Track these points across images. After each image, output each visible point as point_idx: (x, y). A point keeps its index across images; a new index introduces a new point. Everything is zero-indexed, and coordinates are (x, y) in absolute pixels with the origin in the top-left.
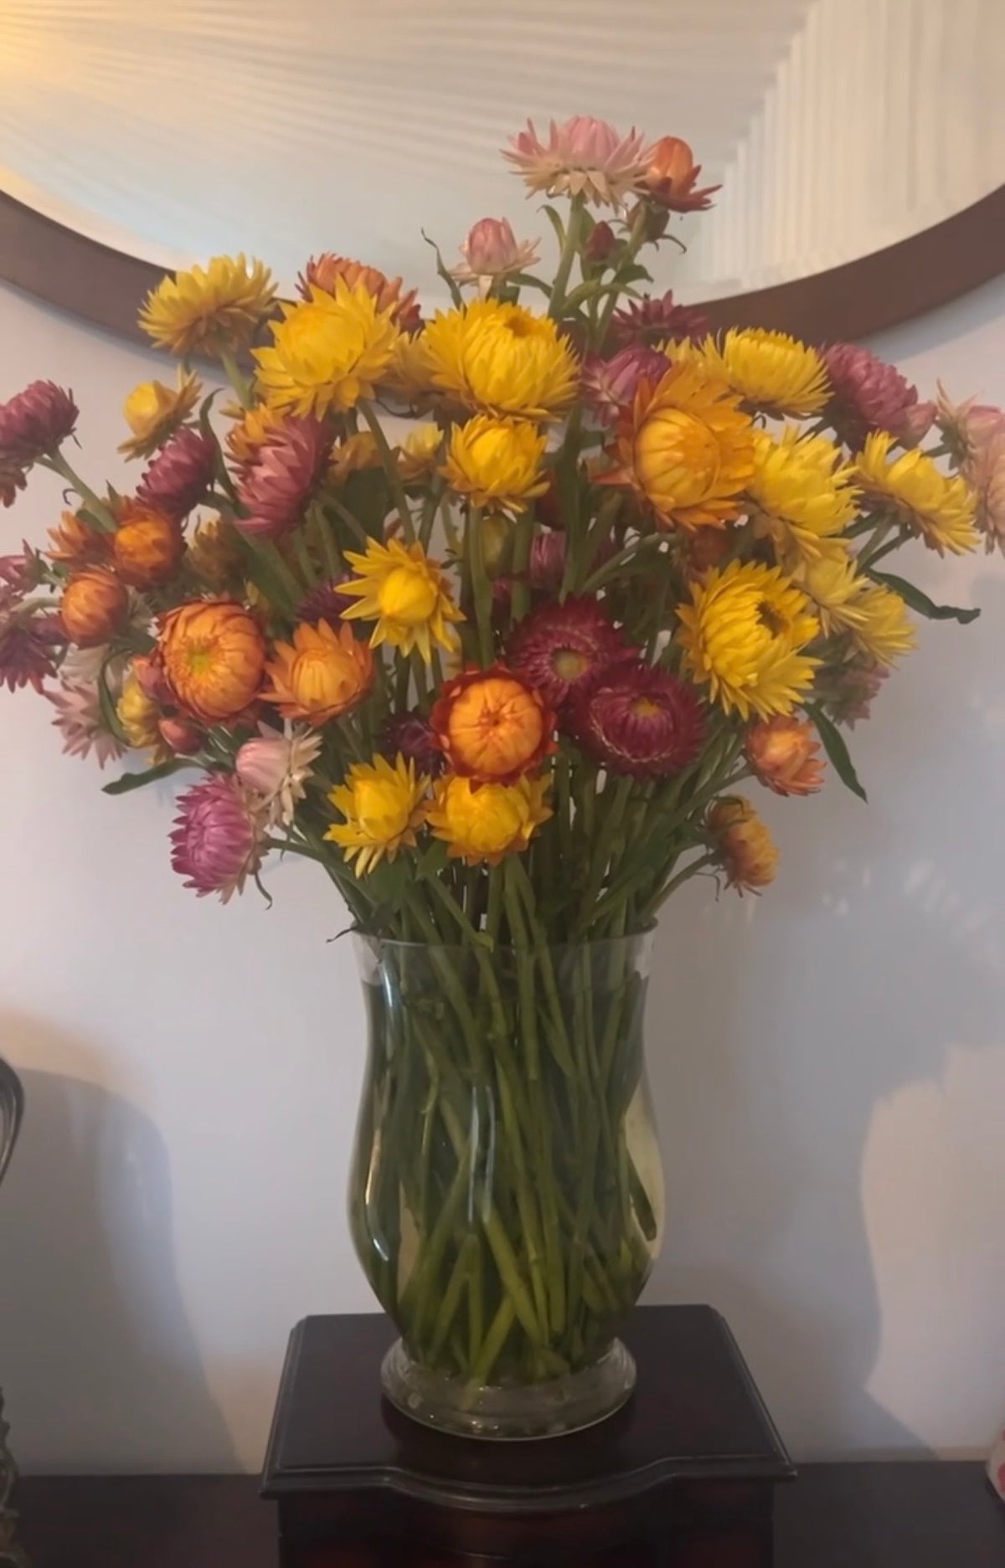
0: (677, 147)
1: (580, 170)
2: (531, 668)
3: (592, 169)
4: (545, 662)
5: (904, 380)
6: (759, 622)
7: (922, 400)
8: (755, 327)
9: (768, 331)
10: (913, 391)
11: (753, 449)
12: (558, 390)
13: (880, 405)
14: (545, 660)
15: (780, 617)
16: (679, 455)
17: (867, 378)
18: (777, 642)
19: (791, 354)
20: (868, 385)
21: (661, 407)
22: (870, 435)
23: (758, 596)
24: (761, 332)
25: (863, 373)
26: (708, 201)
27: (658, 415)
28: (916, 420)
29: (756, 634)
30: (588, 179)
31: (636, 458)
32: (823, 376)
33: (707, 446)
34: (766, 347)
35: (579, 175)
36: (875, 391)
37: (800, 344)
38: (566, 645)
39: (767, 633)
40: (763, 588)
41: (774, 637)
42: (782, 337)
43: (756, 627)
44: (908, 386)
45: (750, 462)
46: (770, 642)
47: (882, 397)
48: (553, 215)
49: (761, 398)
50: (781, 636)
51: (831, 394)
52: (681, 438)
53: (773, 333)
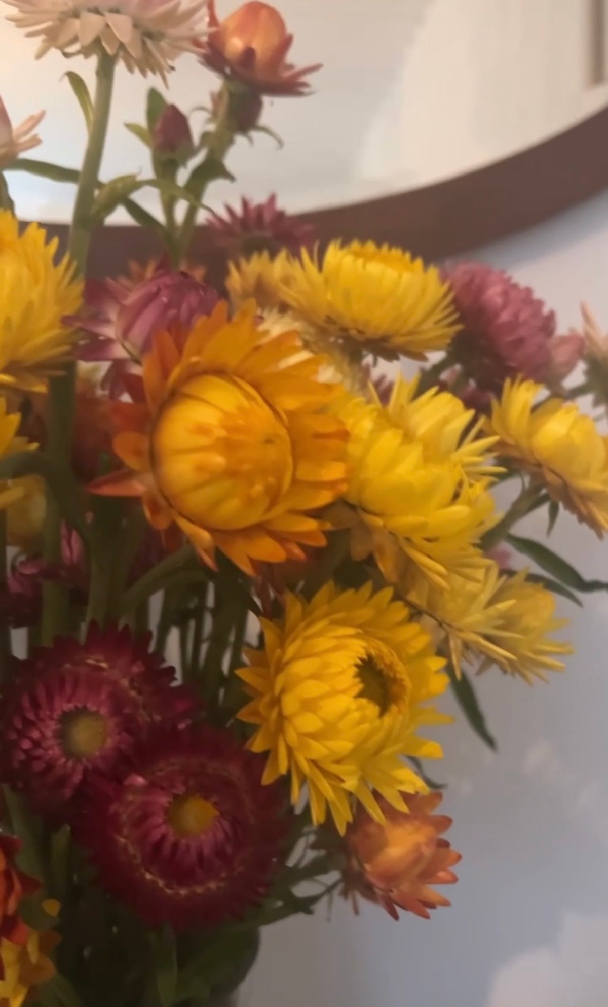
0: (264, 13)
1: (97, 11)
2: (26, 744)
3: (116, 11)
4: (49, 733)
5: (540, 304)
6: (360, 695)
7: (562, 329)
8: (363, 240)
9: (379, 245)
10: (551, 317)
11: (344, 435)
12: (40, 339)
13: (520, 342)
14: (50, 729)
15: (391, 675)
16: (218, 460)
17: (505, 306)
18: (387, 719)
19: (406, 277)
20: (505, 317)
21: (195, 374)
22: (508, 382)
23: (357, 649)
24: (371, 246)
25: (499, 300)
26: (305, 85)
27: (190, 389)
28: (561, 355)
29: (356, 715)
30: (108, 26)
31: (154, 459)
32: (447, 307)
33: (268, 441)
34: (375, 268)
35: (94, 18)
36: (514, 324)
37: (419, 262)
38: (79, 705)
39: (372, 710)
40: (366, 630)
41: (384, 710)
42: (396, 252)
43: (353, 705)
44: (546, 310)
45: (342, 457)
46: (377, 722)
47: (522, 332)
48: (76, 81)
49: (370, 333)
50: (394, 708)
51: (459, 327)
52: (222, 433)
53: (385, 248)
